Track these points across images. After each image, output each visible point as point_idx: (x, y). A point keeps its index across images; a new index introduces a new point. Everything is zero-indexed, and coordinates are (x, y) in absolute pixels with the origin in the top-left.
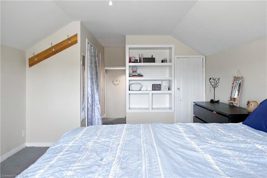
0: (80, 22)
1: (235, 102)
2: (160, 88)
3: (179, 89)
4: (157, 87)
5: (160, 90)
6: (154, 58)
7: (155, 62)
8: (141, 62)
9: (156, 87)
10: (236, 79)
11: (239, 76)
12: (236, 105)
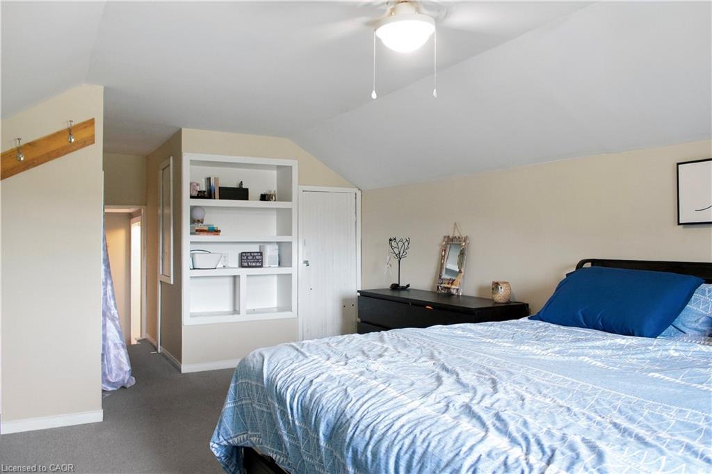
0: (103, 87)
1: (453, 287)
2: (262, 262)
3: (306, 263)
4: (253, 259)
5: (261, 266)
6: (247, 190)
7: (247, 199)
8: (215, 198)
9: (251, 260)
10: (451, 241)
11: (457, 235)
12: (454, 292)
